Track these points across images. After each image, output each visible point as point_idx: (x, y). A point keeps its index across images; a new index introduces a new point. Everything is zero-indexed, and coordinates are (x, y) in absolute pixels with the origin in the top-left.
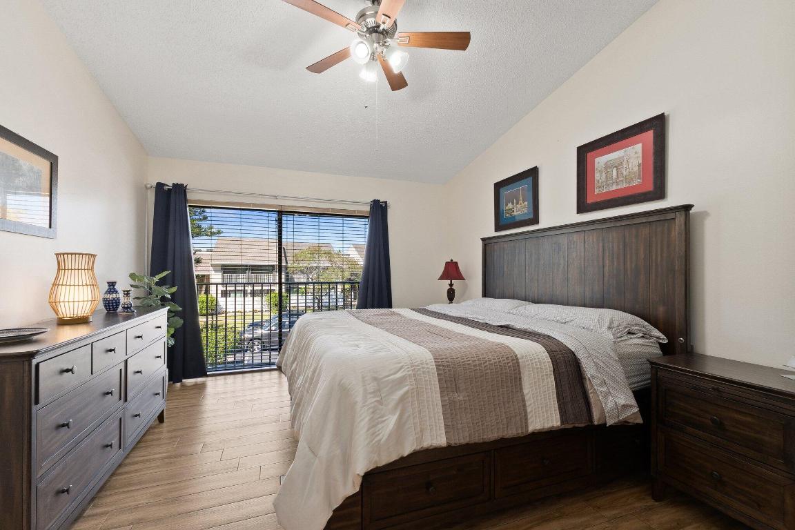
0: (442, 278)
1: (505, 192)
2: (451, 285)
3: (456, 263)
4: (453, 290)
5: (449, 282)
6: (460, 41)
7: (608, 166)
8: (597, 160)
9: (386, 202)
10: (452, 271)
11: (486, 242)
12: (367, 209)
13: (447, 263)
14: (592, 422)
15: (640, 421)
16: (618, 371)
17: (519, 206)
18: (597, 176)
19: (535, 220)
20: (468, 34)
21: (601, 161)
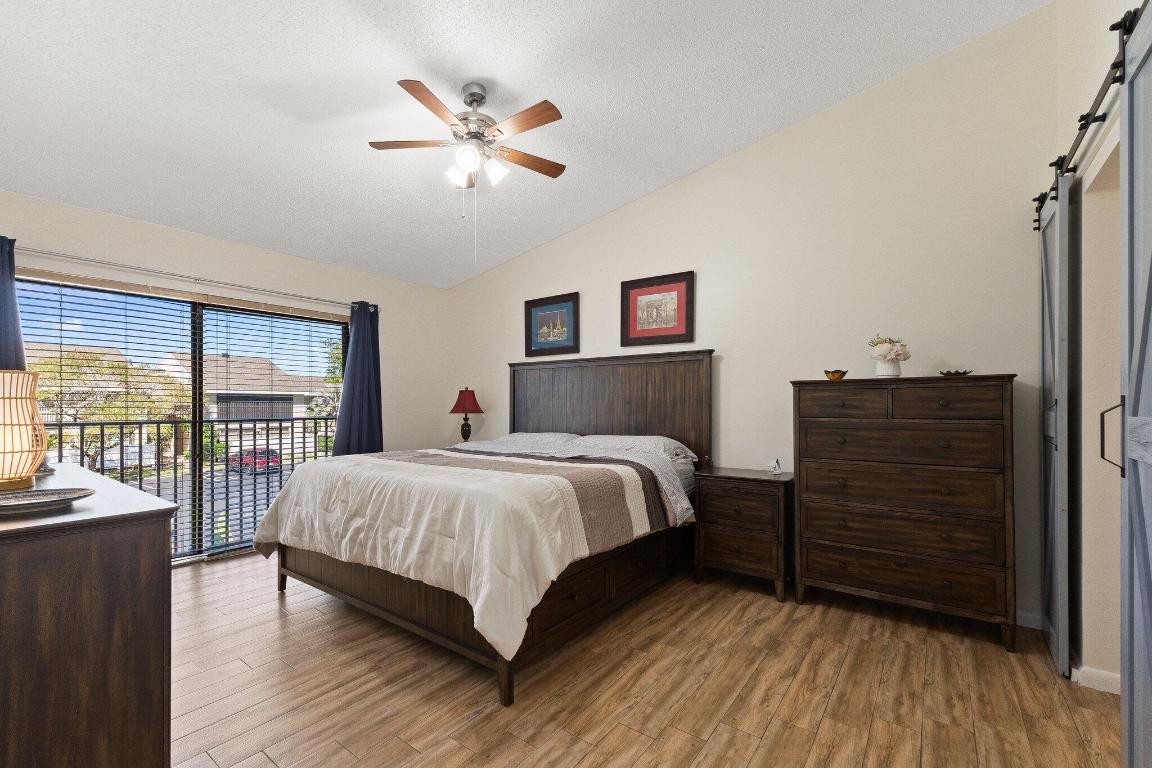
0: (455, 410)
1: (538, 313)
2: (466, 419)
3: (472, 392)
4: (469, 426)
5: (463, 415)
6: (554, 170)
7: (649, 306)
8: (640, 298)
9: (376, 307)
10: (467, 403)
11: (516, 368)
12: (347, 313)
13: (461, 392)
14: (668, 525)
15: (694, 520)
16: (678, 483)
17: (556, 331)
18: (639, 313)
19: (576, 349)
20: (564, 167)
21: (643, 300)
